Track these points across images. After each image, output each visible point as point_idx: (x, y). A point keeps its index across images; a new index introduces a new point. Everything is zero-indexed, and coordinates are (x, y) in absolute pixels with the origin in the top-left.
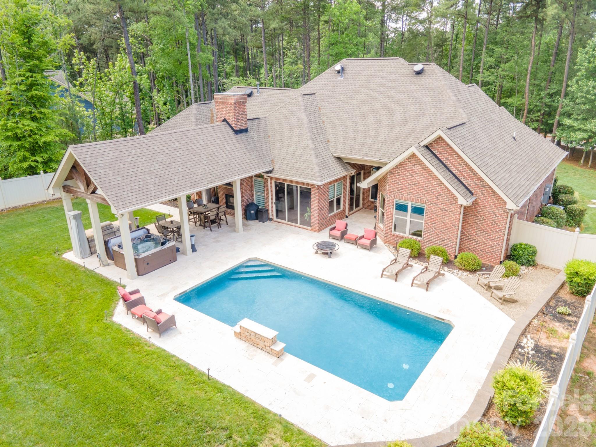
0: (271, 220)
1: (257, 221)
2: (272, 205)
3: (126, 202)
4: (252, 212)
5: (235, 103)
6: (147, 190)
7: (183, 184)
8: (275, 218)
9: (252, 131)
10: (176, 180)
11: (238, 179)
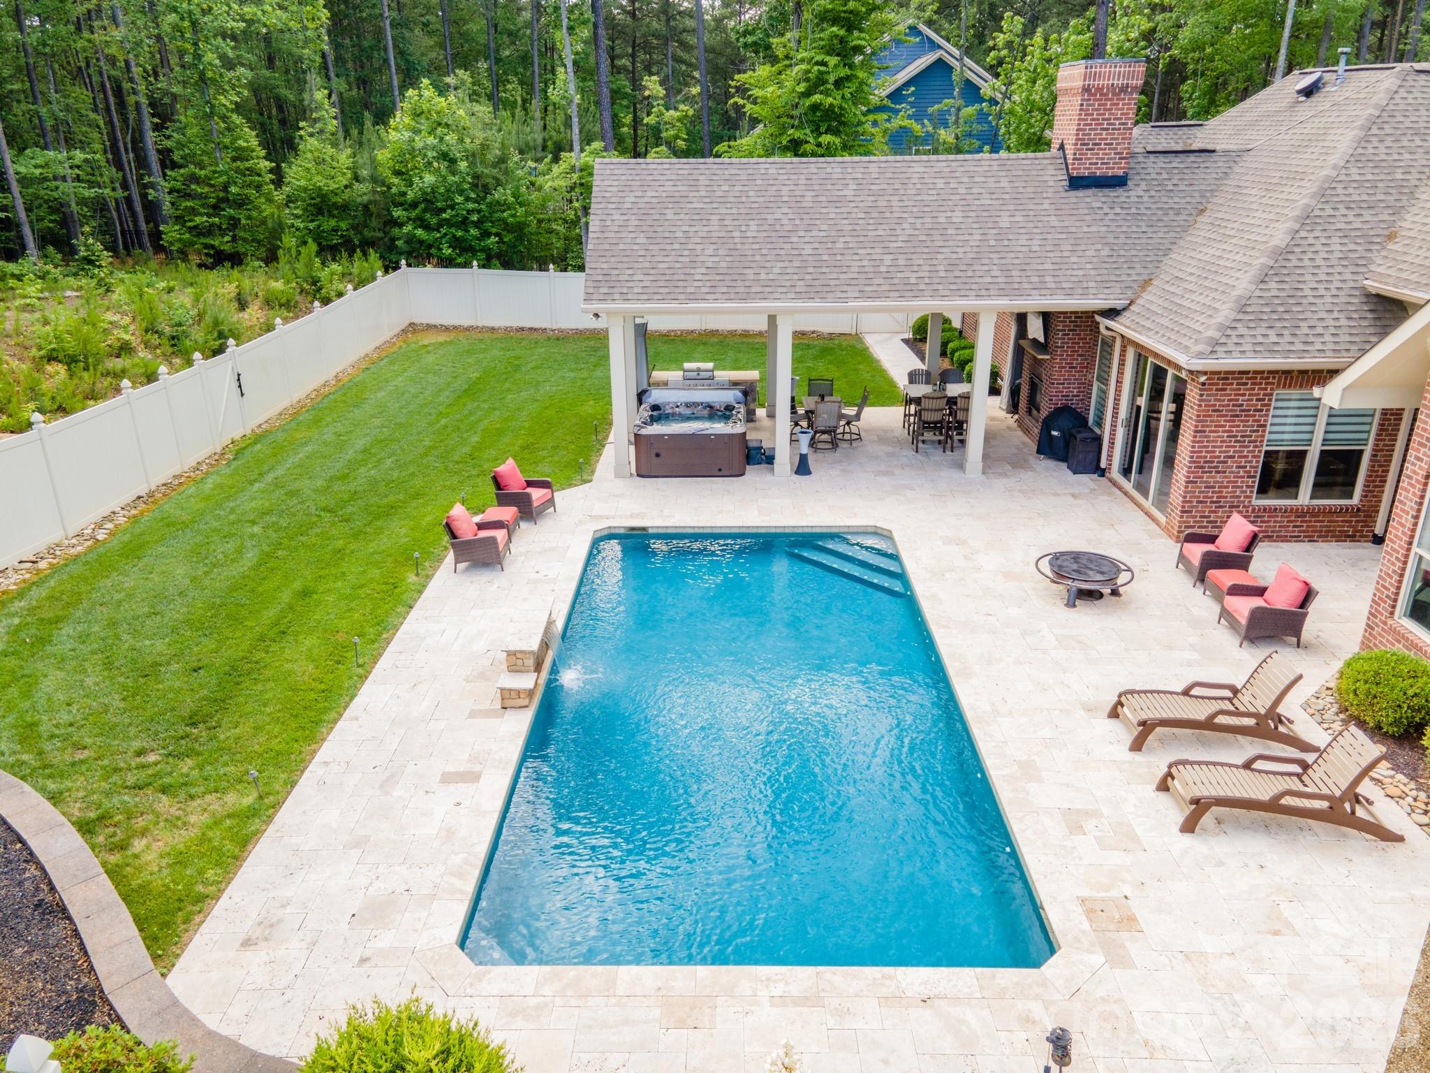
0: (1102, 473)
1: (1064, 466)
2: (1114, 426)
3: (616, 290)
4: (1055, 433)
5: (1086, 89)
6: (682, 277)
7: (788, 283)
8: (1115, 473)
9: (1143, 185)
10: (777, 270)
11: (989, 309)
